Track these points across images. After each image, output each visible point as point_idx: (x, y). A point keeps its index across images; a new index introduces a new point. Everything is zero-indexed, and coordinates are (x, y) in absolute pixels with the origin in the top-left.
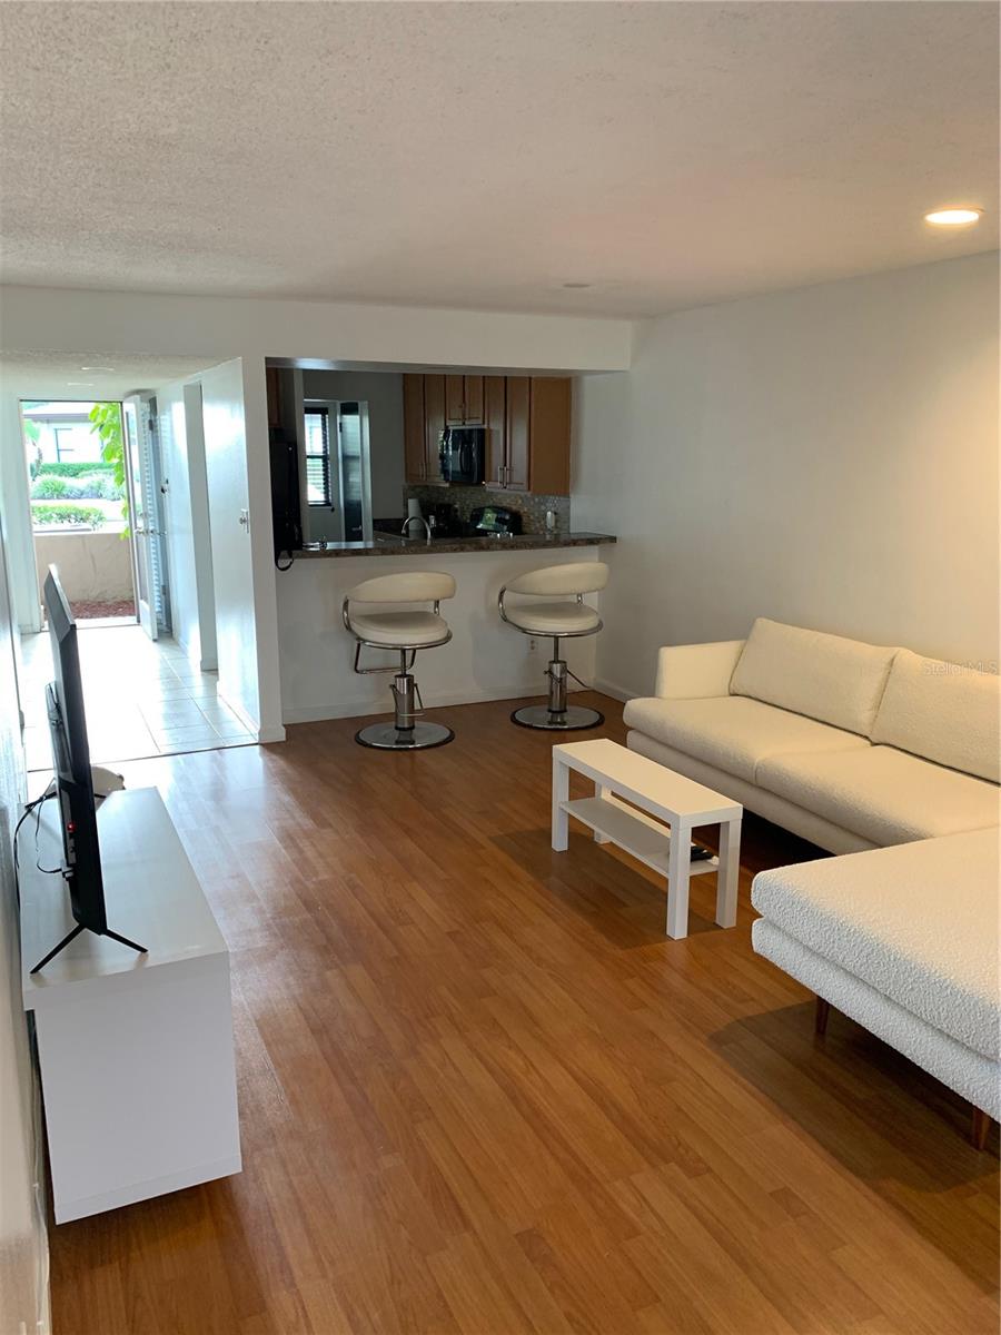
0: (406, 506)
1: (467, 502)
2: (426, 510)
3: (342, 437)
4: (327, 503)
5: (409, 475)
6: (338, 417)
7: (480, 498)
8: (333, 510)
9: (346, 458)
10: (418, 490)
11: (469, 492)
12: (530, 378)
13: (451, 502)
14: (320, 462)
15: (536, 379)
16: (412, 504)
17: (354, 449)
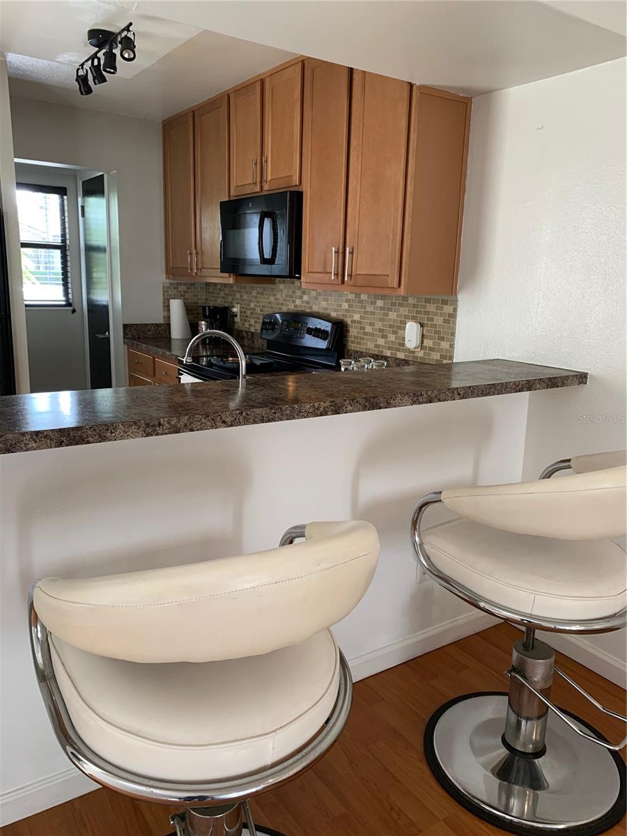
0: (167, 308)
1: (252, 305)
2: (193, 315)
3: (85, 224)
4: (69, 304)
5: (171, 271)
6: (80, 199)
7: (272, 299)
8: (74, 311)
9: (90, 249)
10: (182, 288)
11: (254, 293)
12: (411, 85)
13: (227, 305)
14: (57, 253)
15: (422, 87)
16: (176, 306)
17: (99, 239)
